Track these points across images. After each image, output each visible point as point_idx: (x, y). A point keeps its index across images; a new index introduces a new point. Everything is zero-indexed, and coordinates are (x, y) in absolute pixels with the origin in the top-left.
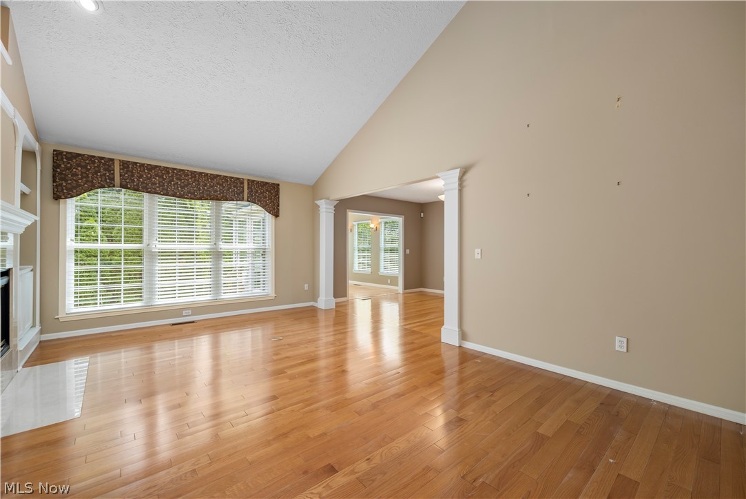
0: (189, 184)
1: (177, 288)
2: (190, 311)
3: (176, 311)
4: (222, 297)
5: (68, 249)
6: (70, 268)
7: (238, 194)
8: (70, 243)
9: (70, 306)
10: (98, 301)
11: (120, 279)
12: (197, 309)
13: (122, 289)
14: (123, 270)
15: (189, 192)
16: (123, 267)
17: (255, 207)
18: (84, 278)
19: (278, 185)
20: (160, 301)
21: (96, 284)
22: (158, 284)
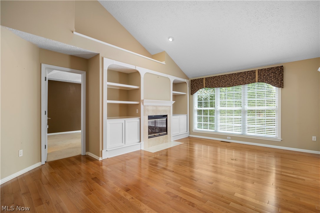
0: (228, 80)
1: (226, 126)
2: (230, 137)
3: (225, 136)
4: (247, 134)
5: (195, 110)
6: (196, 115)
7: (252, 79)
8: (196, 107)
9: (196, 127)
10: (203, 127)
11: (208, 120)
12: (233, 137)
13: (209, 124)
14: (209, 117)
15: (228, 84)
16: (203, 116)
17: (265, 85)
18: (199, 119)
19: (282, 66)
20: (220, 131)
21: (202, 121)
22: (219, 124)
